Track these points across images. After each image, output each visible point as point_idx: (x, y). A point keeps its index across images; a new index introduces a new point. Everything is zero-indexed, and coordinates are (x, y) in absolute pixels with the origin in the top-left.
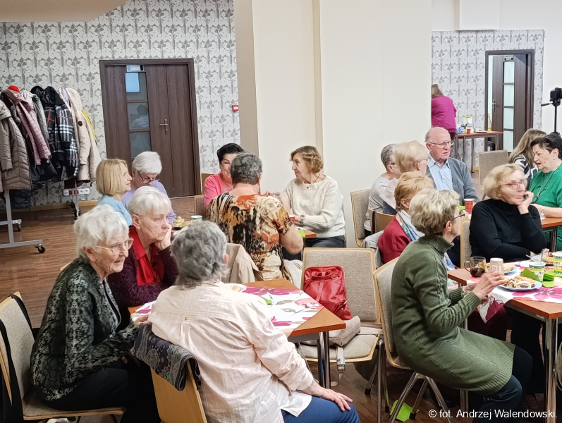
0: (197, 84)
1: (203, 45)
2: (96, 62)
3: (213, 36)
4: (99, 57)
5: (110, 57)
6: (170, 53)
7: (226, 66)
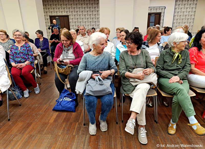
0: (70, 21)
1: (71, 12)
3: (73, 10)
7: (76, 17)
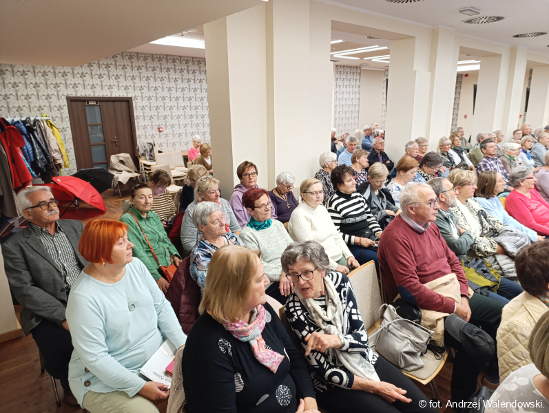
0: (136, 114)
1: (138, 89)
2: (64, 98)
3: (144, 83)
4: (66, 94)
5: (74, 95)
6: (117, 93)
7: (154, 103)
